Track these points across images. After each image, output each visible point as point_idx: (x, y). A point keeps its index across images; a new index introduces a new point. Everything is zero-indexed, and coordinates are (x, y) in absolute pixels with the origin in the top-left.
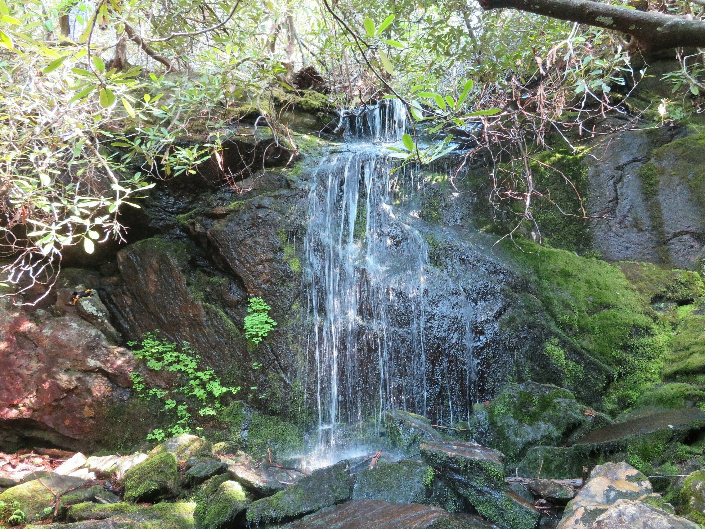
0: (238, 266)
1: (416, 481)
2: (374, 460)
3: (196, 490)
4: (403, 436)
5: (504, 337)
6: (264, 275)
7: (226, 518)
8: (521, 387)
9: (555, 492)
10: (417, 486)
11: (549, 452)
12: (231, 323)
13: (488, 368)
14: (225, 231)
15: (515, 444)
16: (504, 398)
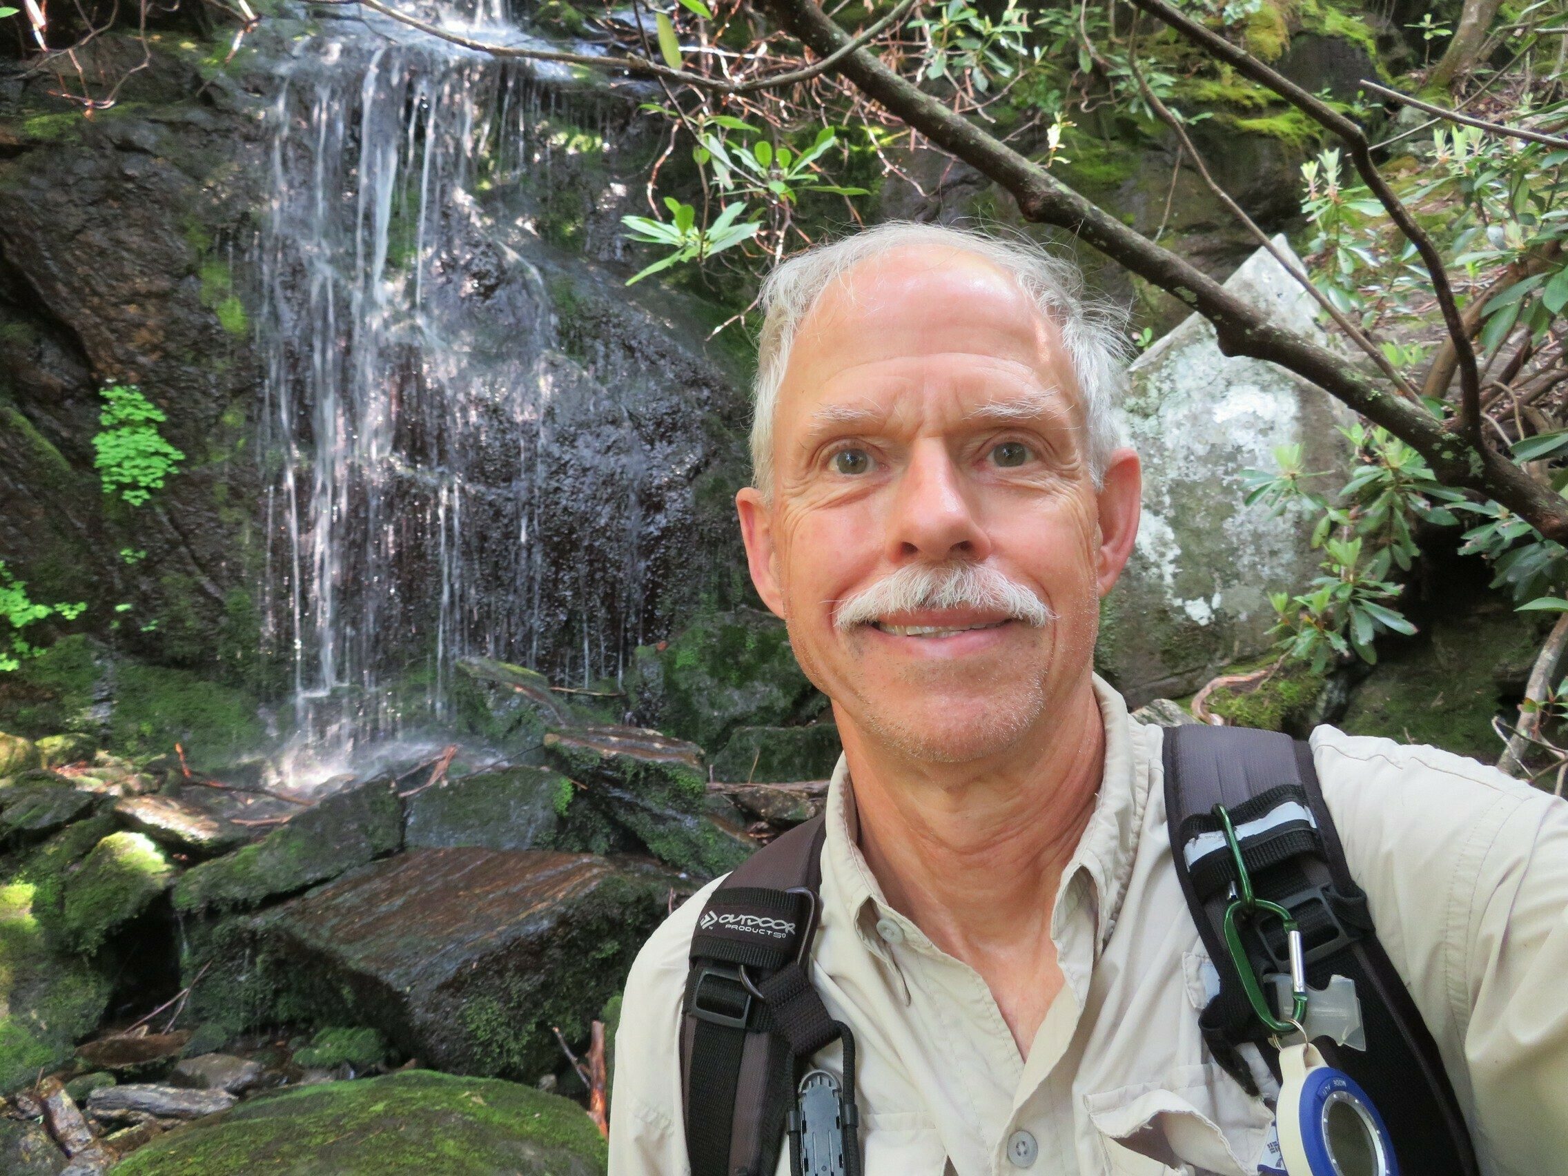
0: (65, 300)
1: (540, 804)
2: (442, 765)
3: (28, 855)
4: (494, 714)
5: (701, 518)
6: (144, 333)
7: (128, 911)
8: (727, 618)
9: (786, 811)
10: (541, 814)
11: (770, 736)
12: (48, 445)
13: (665, 576)
14: (18, 199)
15: (709, 722)
16: (694, 638)
